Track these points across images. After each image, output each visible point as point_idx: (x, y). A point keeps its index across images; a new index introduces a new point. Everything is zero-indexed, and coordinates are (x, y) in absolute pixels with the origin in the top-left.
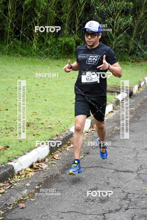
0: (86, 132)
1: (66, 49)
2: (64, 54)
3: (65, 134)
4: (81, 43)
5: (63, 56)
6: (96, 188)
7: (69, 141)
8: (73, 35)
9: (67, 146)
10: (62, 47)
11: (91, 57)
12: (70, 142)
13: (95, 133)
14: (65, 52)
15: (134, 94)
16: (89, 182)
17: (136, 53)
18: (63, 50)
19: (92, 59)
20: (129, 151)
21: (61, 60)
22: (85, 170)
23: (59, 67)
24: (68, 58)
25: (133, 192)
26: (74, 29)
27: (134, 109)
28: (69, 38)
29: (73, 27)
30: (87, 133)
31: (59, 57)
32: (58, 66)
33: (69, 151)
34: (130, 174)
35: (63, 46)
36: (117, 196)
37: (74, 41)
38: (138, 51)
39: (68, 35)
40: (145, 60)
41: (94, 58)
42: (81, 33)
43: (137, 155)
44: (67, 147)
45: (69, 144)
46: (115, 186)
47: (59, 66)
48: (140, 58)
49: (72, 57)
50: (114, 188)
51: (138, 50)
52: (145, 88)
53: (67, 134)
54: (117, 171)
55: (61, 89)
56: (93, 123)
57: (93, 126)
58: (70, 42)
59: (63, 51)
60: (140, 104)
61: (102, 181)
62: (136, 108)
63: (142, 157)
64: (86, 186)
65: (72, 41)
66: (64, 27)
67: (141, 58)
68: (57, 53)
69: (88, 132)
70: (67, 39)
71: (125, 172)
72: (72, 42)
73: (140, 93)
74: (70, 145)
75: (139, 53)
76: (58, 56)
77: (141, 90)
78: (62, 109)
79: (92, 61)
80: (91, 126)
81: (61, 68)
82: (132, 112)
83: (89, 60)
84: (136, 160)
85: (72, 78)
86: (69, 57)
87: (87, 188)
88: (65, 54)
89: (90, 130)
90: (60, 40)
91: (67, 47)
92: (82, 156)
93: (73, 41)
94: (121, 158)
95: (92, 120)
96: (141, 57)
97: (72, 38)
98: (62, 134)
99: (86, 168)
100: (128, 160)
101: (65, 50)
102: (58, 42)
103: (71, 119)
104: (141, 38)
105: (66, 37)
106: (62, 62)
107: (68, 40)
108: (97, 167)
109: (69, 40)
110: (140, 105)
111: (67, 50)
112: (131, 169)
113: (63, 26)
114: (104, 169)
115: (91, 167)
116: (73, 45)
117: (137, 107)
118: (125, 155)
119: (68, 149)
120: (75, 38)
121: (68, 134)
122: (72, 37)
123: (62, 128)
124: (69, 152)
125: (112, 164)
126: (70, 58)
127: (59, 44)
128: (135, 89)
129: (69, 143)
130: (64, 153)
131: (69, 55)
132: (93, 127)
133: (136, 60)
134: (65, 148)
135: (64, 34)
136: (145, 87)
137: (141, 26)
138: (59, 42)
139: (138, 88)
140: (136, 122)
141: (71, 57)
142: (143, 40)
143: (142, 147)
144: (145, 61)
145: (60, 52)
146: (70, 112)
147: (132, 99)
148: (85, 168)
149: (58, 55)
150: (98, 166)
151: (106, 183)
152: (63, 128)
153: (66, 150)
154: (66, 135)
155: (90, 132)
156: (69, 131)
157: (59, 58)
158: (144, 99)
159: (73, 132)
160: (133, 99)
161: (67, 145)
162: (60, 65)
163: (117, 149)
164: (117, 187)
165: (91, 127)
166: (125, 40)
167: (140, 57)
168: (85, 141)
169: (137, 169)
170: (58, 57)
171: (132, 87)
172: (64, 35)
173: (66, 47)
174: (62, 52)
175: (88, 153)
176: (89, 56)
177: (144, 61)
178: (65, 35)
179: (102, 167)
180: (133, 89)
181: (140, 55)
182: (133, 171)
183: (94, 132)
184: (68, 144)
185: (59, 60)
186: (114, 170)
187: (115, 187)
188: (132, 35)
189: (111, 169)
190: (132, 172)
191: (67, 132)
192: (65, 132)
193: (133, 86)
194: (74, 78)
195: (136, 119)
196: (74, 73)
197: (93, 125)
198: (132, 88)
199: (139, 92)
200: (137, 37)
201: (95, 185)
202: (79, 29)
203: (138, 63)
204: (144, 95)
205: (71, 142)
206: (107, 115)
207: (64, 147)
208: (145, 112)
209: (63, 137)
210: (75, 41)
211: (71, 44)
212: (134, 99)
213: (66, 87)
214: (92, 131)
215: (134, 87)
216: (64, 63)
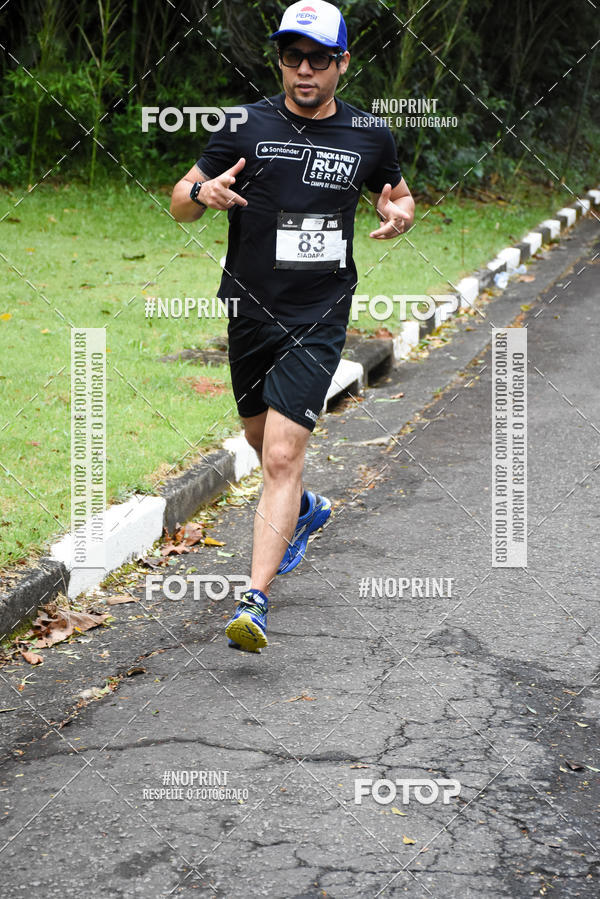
0: (141, 560)
1: (54, 133)
2: (41, 160)
3: (19, 576)
4: (131, 101)
5: (37, 172)
6: (160, 849)
7: (45, 611)
8: (88, 61)
9: (32, 638)
10: (33, 120)
11: (326, 156)
12: (50, 616)
13: (183, 567)
14: (47, 150)
15: (397, 365)
16: (131, 822)
17: (417, 157)
18: (35, 138)
19: (331, 166)
20: (347, 652)
21: (26, 189)
22: (114, 760)
23: (14, 226)
24: (65, 183)
25: (347, 864)
26: (93, 28)
27: (393, 443)
28: (69, 72)
29: (89, 16)
30: (144, 571)
31: (14, 173)
32: (11, 220)
33: (39, 662)
34: (345, 769)
35: (37, 118)
36: (266, 888)
37: (93, 89)
38: (427, 148)
39: (61, 59)
40: (463, 191)
41: (339, 161)
42: (129, 51)
43: (385, 672)
44: (33, 642)
45: (44, 628)
46: (260, 834)
47: (17, 221)
48: (438, 183)
49: (86, 178)
50: (257, 845)
51: (428, 142)
52: (454, 336)
53: (33, 574)
54: (280, 757)
55: (19, 339)
56: (176, 514)
57: (179, 530)
58: (73, 97)
59: (40, 143)
60: (425, 414)
61: (200, 815)
62: (401, 436)
63: (409, 684)
64: (110, 844)
65: (81, 90)
66: (35, 13)
67: (442, 184)
68: (6, 150)
69: (145, 561)
70: (58, 84)
71: (318, 760)
72: (87, 95)
73: (428, 359)
74: (48, 635)
75: (432, 157)
76: (10, 169)
77: (436, 343)
78: (15, 443)
79: (332, 174)
80: (164, 531)
81: (25, 232)
82: (381, 458)
83: (317, 170)
84: (382, 699)
85: (83, 285)
86: (71, 177)
87: (117, 851)
88: (49, 161)
89: (157, 553)
90: (16, 85)
91: (56, 125)
92: (107, 689)
93: (89, 91)
94: (306, 692)
95: (169, 502)
96: (445, 180)
97: (80, 72)
98: (7, 574)
99: (121, 749)
100: (341, 702)
101: (49, 136)
102: (8, 96)
103: (59, 495)
104: (438, 78)
105: (52, 68)
106: (34, 201)
107: (60, 86)
108: (176, 740)
109: (68, 86)
110: (424, 420)
111: (58, 137)
112: (349, 746)
113: (31, 9)
114: (214, 749)
115: (146, 744)
116: (90, 113)
117: (409, 430)
118: (328, 672)
119: (33, 656)
120: (99, 76)
121: (41, 576)
122: (83, 68)
123: (9, 544)
124: (42, 672)
125: (254, 722)
126: (75, 179)
127: (16, 106)
128: (401, 341)
129: (45, 623)
130: (10, 675)
131: (71, 163)
132: (174, 538)
133: (420, 191)
134: (20, 649)
135: (39, 53)
136: (456, 331)
137: (437, 18)
138: (17, 96)
139: (422, 333)
140: (396, 504)
141: (79, 177)
142: (452, 92)
143: (418, 633)
144: (464, 195)
145: (23, 150)
146: (53, 459)
147: (385, 389)
148: (114, 749)
149: (13, 162)
150: (184, 736)
151: (217, 824)
152: (12, 546)
153: (25, 660)
154: (24, 580)
155: (160, 564)
156: (43, 561)
157: (16, 178)
158: (447, 391)
159: (63, 566)
160: (390, 393)
161: (31, 633)
162: (19, 218)
163: (291, 644)
164: (273, 839)
165: (163, 536)
166: (357, 88)
167: (436, 178)
168: (130, 611)
169: (379, 742)
170: (10, 176)
171: (386, 330)
172: (39, 59)
173: (53, 123)
174: (34, 147)
175: (137, 673)
176: (314, 151)
177: (457, 198)
178: (43, 60)
179: (202, 742)
180: (394, 341)
181: (438, 165)
182: (358, 755)
183: (181, 563)
184: (39, 628)
185: (19, 191)
186: (266, 753)
187: (261, 841)
188: (395, 62)
189: (250, 750)
190: (354, 760)
191: (33, 564)
192: (22, 568)
193: (393, 325)
194: (90, 287)
195: (399, 492)
196: (96, 260)
197: (178, 526)
198: (391, 335)
199: (425, 355)
200: (418, 76)
201: (160, 836)
202: (117, 29)
203: (427, 206)
204: (449, 372)
205: (56, 617)
206: (252, 476)
207: (15, 646)
208: (445, 457)
209: (9, 594)
210: (97, 91)
211: (78, 105)
212: (398, 391)
213: (47, 331)
214: (172, 557)
215: (400, 329)
216: (44, 205)
